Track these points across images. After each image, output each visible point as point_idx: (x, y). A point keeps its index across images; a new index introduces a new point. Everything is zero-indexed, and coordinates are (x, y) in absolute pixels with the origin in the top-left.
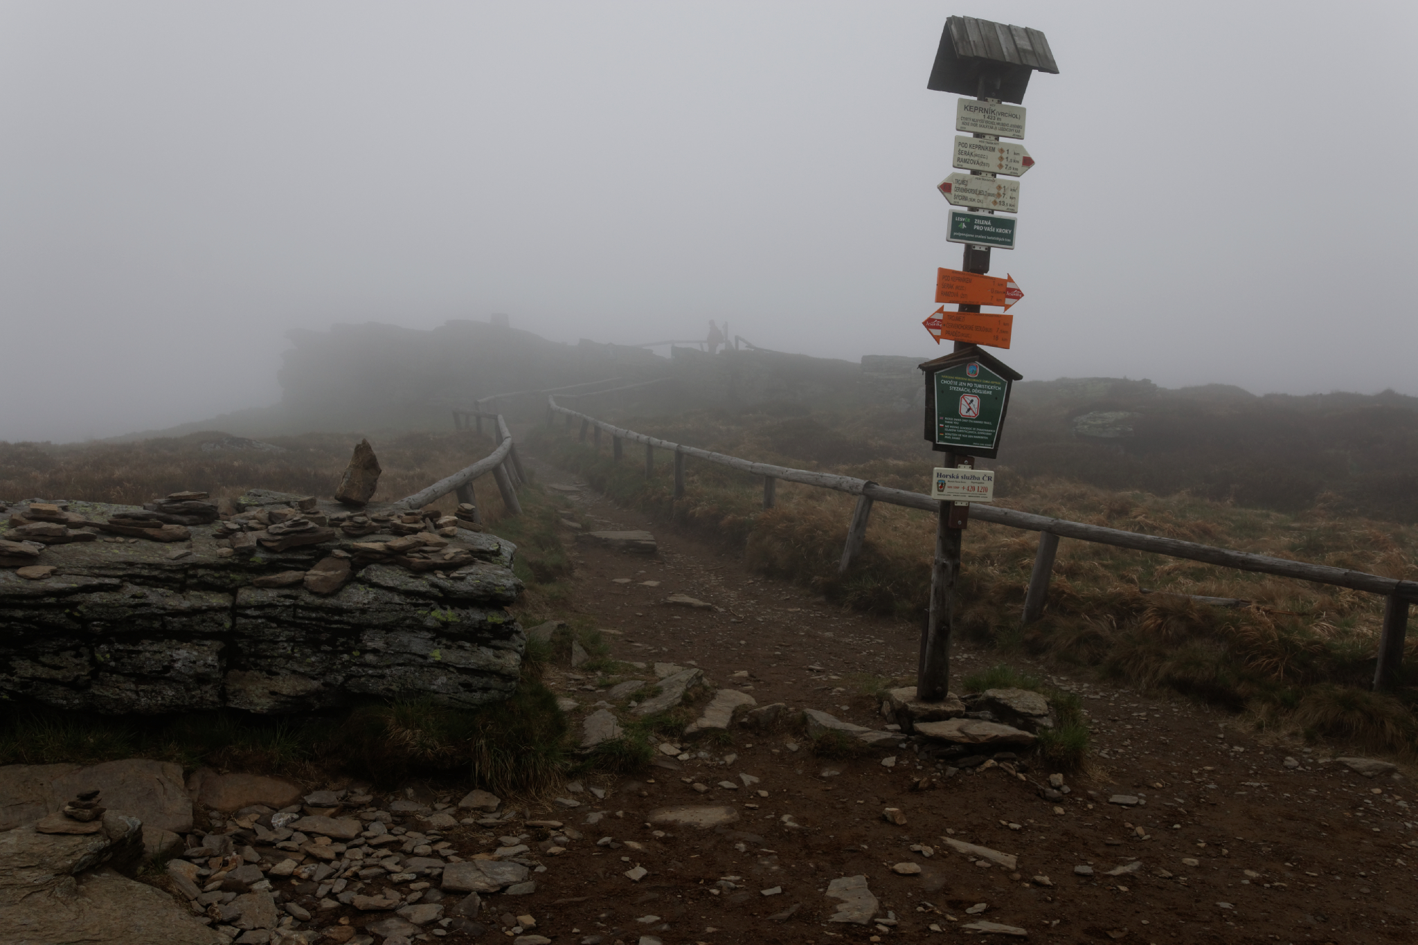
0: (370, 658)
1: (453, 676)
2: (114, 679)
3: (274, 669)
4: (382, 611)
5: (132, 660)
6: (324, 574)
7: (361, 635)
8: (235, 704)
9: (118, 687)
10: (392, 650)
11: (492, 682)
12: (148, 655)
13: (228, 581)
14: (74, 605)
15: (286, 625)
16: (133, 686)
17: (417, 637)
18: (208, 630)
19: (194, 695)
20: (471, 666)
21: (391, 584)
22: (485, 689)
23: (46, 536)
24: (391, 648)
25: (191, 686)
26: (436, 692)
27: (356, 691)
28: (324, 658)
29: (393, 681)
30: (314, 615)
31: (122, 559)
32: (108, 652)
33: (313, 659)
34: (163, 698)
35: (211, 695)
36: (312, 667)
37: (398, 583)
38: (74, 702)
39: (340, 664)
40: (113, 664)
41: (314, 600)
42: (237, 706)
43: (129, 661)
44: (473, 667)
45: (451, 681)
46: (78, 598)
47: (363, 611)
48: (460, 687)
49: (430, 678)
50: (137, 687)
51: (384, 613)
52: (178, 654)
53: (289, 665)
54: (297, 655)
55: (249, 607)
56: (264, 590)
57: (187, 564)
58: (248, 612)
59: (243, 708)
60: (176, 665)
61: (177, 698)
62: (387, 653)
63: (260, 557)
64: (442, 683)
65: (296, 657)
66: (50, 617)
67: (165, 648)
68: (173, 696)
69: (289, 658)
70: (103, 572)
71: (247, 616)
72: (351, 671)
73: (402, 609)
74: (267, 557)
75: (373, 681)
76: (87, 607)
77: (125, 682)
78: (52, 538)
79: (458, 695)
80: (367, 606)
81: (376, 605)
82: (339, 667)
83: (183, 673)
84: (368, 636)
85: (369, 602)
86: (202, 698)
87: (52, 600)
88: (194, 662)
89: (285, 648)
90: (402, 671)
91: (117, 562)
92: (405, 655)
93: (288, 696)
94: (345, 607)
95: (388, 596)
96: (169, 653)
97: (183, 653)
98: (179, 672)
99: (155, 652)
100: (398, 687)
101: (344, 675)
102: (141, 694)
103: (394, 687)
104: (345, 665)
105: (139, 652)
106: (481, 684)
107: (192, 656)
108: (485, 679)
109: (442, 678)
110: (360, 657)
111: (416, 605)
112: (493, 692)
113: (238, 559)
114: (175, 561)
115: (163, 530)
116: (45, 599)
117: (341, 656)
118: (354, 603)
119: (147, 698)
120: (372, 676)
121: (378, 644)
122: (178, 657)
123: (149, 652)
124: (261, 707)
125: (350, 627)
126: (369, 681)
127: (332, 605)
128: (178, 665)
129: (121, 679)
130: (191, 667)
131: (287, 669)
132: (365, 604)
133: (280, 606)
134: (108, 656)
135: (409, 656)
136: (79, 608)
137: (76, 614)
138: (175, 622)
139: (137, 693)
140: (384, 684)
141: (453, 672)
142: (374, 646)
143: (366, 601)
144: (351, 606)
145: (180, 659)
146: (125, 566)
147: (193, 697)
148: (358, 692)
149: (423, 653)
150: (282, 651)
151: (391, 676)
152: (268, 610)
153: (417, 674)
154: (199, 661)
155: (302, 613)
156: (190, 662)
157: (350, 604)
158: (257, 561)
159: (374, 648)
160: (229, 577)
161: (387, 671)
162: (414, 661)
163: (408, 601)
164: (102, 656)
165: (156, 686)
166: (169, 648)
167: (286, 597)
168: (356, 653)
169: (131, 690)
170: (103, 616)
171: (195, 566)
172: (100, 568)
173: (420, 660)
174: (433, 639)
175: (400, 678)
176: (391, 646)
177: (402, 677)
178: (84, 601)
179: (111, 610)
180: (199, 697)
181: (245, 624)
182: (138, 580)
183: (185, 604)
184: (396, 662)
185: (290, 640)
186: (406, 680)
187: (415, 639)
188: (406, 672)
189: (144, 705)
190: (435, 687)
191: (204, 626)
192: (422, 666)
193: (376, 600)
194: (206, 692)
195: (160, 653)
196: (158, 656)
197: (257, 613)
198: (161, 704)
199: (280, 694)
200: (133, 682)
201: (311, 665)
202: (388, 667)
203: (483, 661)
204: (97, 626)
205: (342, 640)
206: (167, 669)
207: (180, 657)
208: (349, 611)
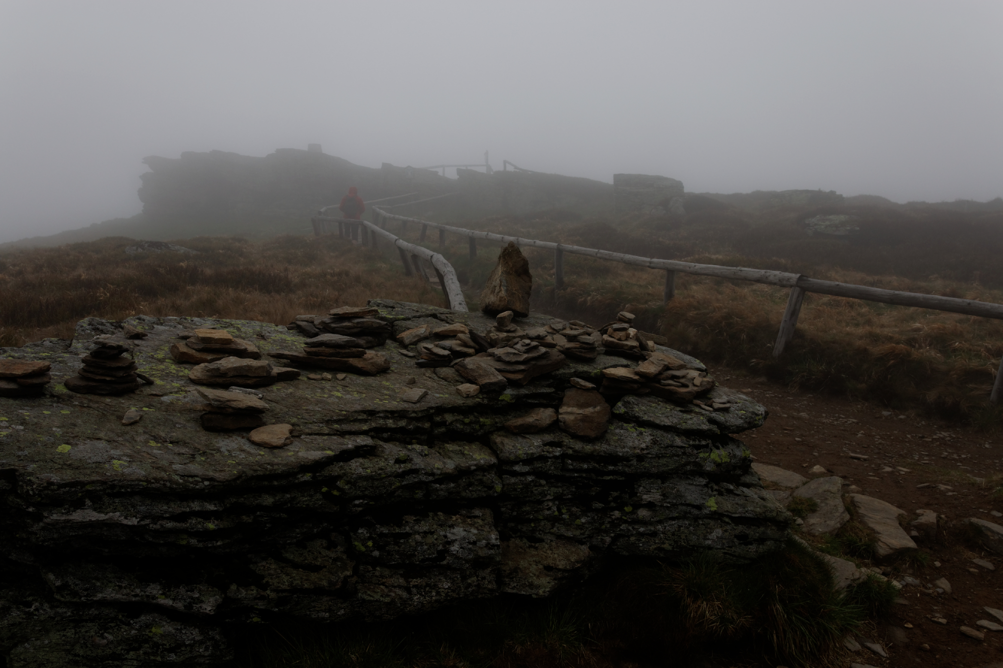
0: (643, 513)
1: (728, 527)
2: (377, 574)
3: (537, 535)
4: (663, 457)
5: (399, 547)
6: (581, 411)
7: (636, 486)
8: (513, 588)
9: (383, 584)
10: (669, 503)
11: (769, 532)
12: (418, 537)
13: (477, 427)
14: (331, 481)
15: (553, 481)
16: (402, 581)
17: (692, 484)
18: (475, 495)
19: (470, 583)
20: (747, 515)
21: (667, 422)
22: (761, 540)
23: (246, 377)
24: (668, 500)
25: (468, 573)
26: (710, 548)
27: (625, 553)
28: (596, 517)
29: (665, 539)
30: (585, 466)
31: (358, 407)
32: (370, 538)
33: (583, 520)
34: (438, 593)
35: (489, 582)
36: (581, 529)
37: (675, 421)
38: (339, 613)
39: (609, 522)
40: (376, 553)
41: (583, 447)
42: (514, 591)
43: (397, 548)
44: (750, 515)
45: (727, 534)
46: (335, 470)
47: (640, 458)
48: (735, 540)
49: (705, 532)
50: (408, 582)
51: (665, 459)
52: (453, 534)
53: (555, 529)
54: (566, 516)
55: (516, 462)
56: (525, 438)
57: (432, 408)
58: (517, 468)
59: (523, 593)
60: (452, 548)
61: (453, 591)
62: (662, 506)
63: (508, 394)
64: (717, 537)
65: (564, 519)
66: (304, 500)
67: (435, 526)
68: (449, 588)
69: (555, 520)
70: (346, 427)
71: (515, 474)
72: (621, 530)
73: (684, 453)
74: (514, 393)
75: (643, 540)
76: (348, 483)
77: (391, 577)
78: (255, 380)
79: (733, 549)
80: (645, 452)
81: (655, 450)
82: (608, 526)
83: (461, 558)
84: (644, 487)
85: (647, 446)
86: (478, 586)
87: (307, 477)
88: (474, 543)
89: (549, 509)
90: (676, 526)
91: (356, 412)
92: (680, 507)
93: (564, 570)
94: (621, 454)
95: (667, 438)
96: (442, 533)
97: (459, 532)
98: (457, 557)
99: (425, 533)
100: (670, 545)
101: (612, 535)
102: (414, 590)
103: (667, 546)
104: (615, 524)
105: (407, 535)
106: (757, 535)
107: (471, 535)
108: (762, 529)
109: (718, 530)
110: (633, 513)
111: (698, 447)
112: (769, 543)
113: (486, 398)
114: (418, 405)
115: (365, 360)
116: (299, 476)
117: (612, 513)
118: (630, 448)
119: (421, 595)
120: (642, 535)
121: (652, 495)
122: (453, 538)
123: (419, 533)
124: (543, 590)
125: (623, 478)
126: (640, 540)
127: (605, 452)
128: (455, 548)
129: (387, 572)
130: (470, 549)
131: (552, 533)
132: (642, 449)
133: (550, 458)
134: (370, 544)
135: (684, 508)
136: (339, 483)
137: (335, 493)
138: (442, 490)
139: (408, 590)
140: (655, 543)
141: (728, 523)
142: (649, 499)
143: (643, 446)
144: (627, 452)
145: (456, 540)
146: (365, 416)
147: (469, 585)
148: (627, 554)
149: (697, 503)
150: (547, 512)
151: (663, 533)
152: (538, 465)
153: (691, 528)
154: (480, 540)
155: (572, 465)
156: (470, 543)
157: (626, 449)
158: (506, 399)
159: (650, 501)
160: (479, 422)
161: (660, 527)
162: (690, 513)
163: (691, 443)
164: (363, 545)
165: (430, 579)
166: (441, 526)
167: (551, 444)
168: (628, 509)
169: (400, 587)
170: (367, 493)
171: (441, 410)
172: (338, 421)
173: (696, 512)
174: (706, 486)
175: (673, 534)
176: (668, 497)
177: (676, 533)
178: (345, 474)
179: (376, 483)
180: (475, 586)
181: (514, 484)
182: (385, 435)
183: (450, 466)
184: (671, 516)
185: (558, 498)
186: (680, 536)
187: (690, 487)
188: (680, 527)
189: (417, 605)
190: (710, 542)
191: (471, 491)
192: (696, 519)
193: (655, 444)
194: (484, 578)
195: (432, 533)
196: (430, 539)
197: (526, 469)
198: (436, 601)
199: (556, 568)
200: (402, 576)
201: (581, 527)
202: (660, 522)
203: (760, 508)
204: (358, 506)
205: (615, 494)
206: (443, 554)
207: (457, 537)
208: (626, 459)
